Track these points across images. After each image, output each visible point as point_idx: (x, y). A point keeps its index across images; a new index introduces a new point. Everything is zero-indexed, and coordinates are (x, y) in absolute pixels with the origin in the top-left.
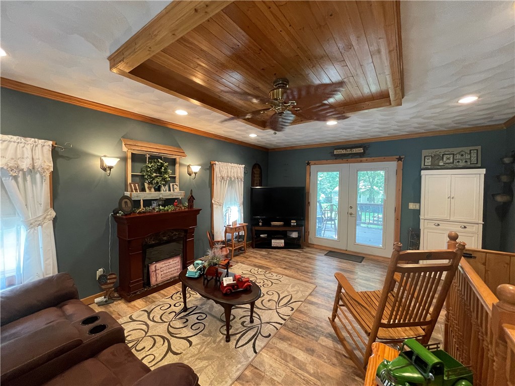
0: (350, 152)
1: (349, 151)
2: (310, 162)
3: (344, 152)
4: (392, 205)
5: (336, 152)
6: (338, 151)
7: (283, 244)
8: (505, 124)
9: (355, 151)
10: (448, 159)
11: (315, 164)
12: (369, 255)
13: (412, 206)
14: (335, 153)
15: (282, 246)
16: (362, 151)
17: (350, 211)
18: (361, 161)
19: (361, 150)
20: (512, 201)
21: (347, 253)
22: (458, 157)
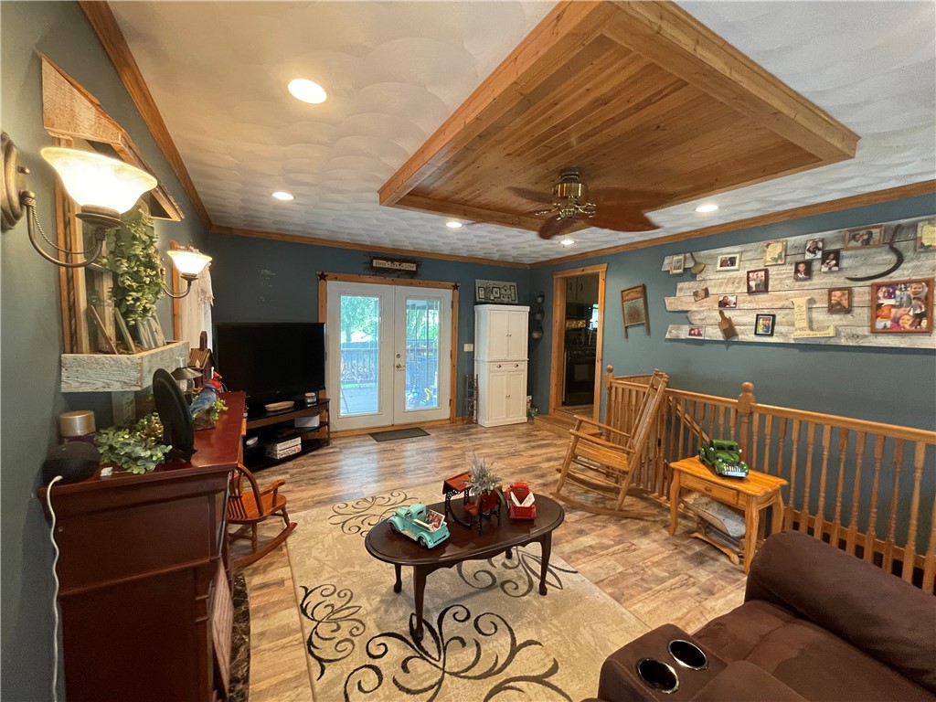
0: (398, 268)
1: (396, 266)
2: (325, 273)
3: (388, 265)
4: (448, 347)
5: (375, 263)
6: (380, 261)
7: (300, 447)
8: (531, 265)
9: (406, 266)
10: (496, 293)
11: (336, 279)
12: (424, 422)
13: (467, 348)
14: (374, 265)
15: (297, 451)
16: (415, 269)
17: (398, 361)
18: (411, 285)
19: (413, 267)
20: (542, 337)
21: (395, 428)
22: (503, 291)
